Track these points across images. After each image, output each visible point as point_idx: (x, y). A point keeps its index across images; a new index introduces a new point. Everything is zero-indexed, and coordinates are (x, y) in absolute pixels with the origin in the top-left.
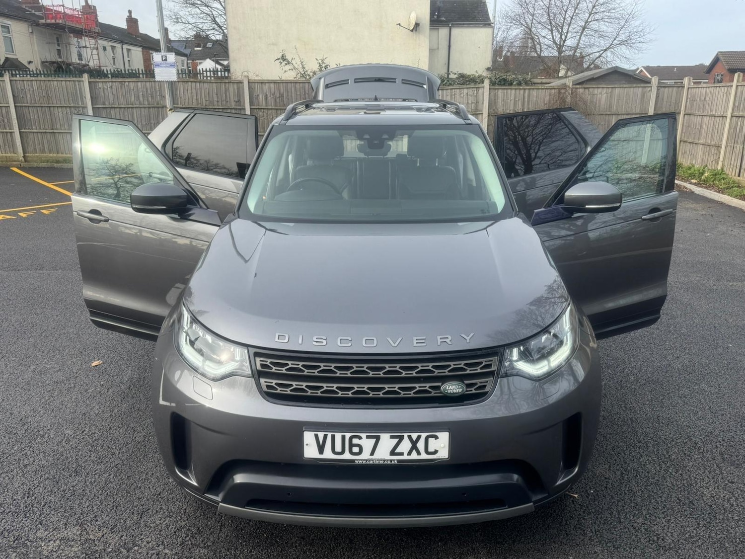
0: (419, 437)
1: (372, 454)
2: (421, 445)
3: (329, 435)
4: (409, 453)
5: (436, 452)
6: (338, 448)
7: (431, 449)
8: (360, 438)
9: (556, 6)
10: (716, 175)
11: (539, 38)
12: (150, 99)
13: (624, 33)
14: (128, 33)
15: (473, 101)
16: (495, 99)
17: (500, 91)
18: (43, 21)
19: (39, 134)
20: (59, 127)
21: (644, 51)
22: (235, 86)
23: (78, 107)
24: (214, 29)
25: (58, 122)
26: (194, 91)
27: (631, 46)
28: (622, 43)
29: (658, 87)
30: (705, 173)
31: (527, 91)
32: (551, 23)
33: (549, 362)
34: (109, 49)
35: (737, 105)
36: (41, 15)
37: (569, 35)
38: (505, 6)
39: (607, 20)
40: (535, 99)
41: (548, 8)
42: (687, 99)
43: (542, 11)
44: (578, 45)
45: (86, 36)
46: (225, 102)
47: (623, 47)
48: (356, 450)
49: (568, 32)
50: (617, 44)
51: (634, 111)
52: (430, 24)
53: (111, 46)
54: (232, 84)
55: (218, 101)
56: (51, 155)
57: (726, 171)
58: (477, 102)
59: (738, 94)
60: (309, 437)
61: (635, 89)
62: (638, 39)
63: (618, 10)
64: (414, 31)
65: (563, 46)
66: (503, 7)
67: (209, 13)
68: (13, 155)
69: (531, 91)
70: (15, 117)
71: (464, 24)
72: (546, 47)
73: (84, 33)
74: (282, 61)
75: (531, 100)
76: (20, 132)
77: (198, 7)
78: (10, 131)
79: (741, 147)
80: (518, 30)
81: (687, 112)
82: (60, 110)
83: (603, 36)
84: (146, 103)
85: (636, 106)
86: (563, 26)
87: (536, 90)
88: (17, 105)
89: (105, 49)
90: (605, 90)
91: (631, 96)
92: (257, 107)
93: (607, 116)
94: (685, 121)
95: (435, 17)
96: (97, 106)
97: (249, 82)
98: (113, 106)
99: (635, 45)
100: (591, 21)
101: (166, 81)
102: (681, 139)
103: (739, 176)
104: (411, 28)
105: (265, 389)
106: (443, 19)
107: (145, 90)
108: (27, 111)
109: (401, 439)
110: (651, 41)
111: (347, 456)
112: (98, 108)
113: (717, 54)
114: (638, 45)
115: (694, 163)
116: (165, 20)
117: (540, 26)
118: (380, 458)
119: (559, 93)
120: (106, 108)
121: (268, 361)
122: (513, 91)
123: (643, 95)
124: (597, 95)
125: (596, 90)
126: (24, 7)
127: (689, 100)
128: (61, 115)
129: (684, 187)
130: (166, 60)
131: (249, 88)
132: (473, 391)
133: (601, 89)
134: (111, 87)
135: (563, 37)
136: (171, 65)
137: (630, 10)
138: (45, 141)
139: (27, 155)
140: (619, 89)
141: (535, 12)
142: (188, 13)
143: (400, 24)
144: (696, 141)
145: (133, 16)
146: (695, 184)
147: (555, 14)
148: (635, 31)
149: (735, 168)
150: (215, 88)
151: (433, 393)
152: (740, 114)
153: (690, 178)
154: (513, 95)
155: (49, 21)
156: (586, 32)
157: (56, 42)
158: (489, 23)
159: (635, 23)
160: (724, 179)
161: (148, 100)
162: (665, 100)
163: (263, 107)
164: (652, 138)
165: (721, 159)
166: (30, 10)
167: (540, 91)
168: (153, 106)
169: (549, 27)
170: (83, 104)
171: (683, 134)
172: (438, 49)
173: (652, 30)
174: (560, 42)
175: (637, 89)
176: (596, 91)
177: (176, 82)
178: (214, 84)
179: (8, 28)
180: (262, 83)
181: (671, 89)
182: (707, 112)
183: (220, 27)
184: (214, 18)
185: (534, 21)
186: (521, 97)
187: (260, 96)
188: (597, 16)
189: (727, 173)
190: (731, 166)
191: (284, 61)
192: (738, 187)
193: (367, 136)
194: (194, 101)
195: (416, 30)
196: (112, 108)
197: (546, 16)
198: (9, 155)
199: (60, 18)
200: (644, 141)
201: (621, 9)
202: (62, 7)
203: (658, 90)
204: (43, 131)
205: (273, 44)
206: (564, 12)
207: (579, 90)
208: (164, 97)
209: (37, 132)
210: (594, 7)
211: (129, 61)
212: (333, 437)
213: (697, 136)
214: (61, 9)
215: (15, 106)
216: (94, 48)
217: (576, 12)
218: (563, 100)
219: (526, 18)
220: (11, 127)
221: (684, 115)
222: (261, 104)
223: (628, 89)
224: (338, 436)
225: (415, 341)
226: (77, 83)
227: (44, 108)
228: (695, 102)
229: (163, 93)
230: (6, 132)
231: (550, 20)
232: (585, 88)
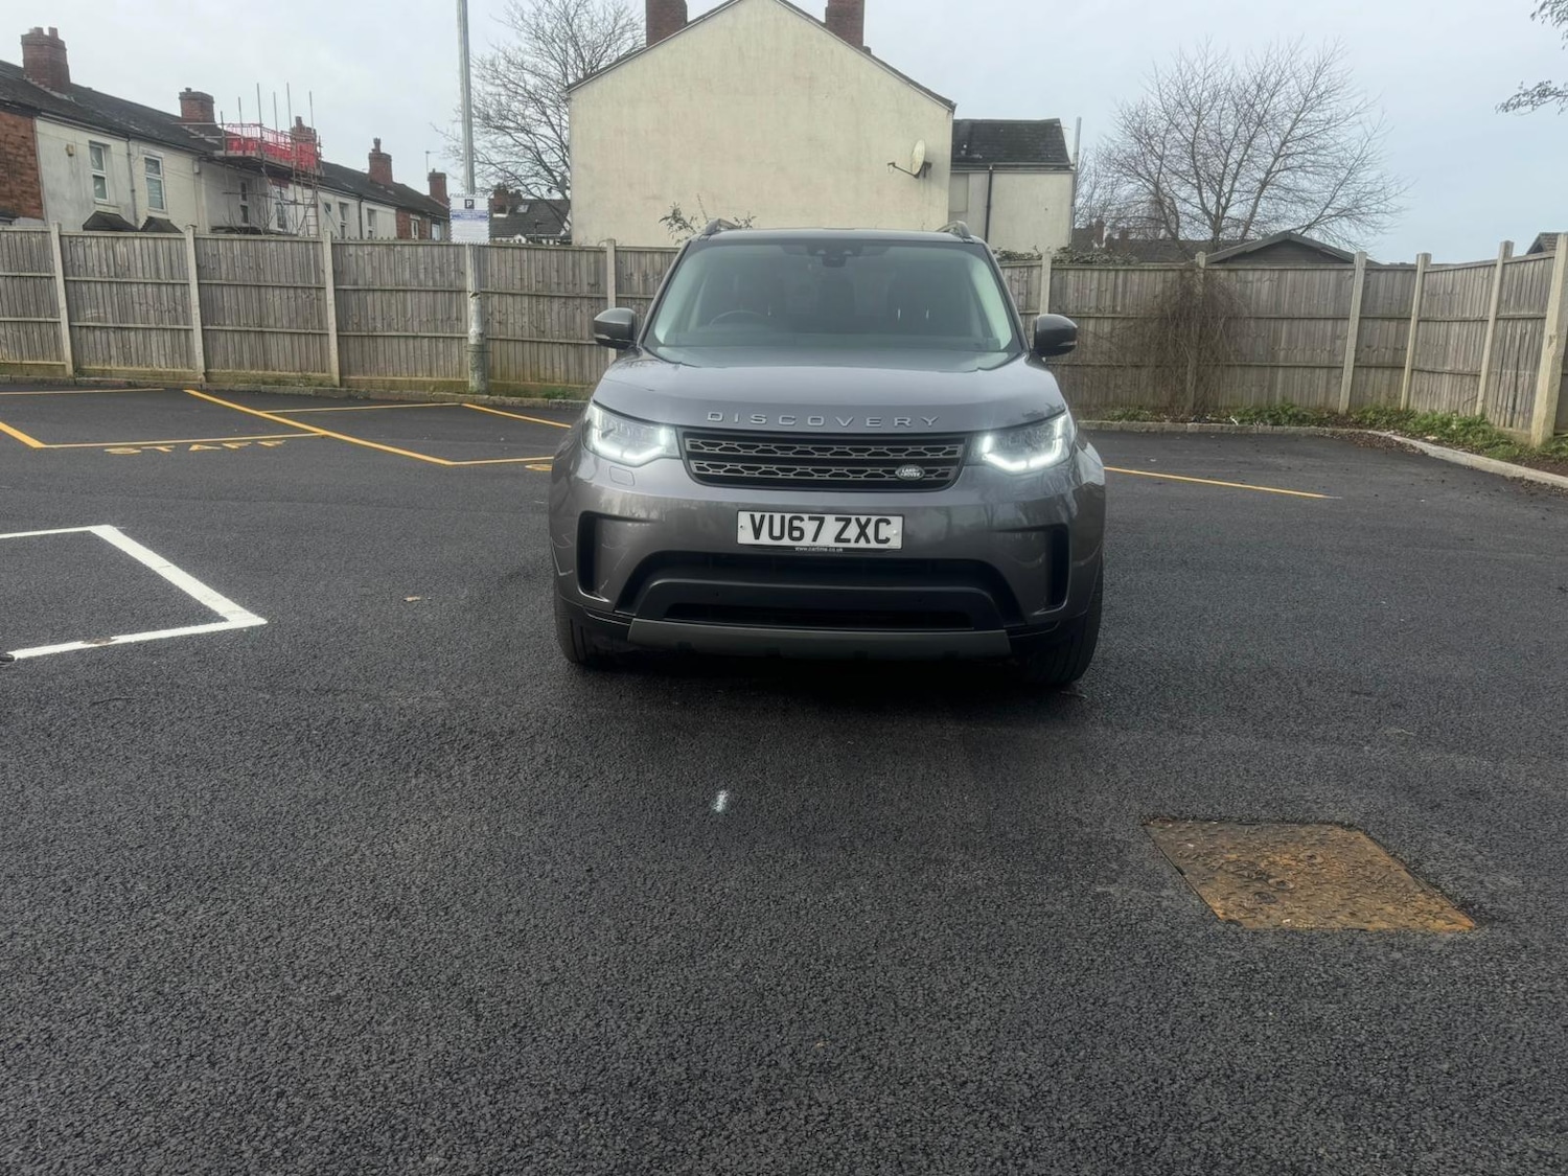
0: (868, 521)
1: (815, 539)
2: (870, 531)
3: (767, 515)
4: (857, 541)
5: (887, 540)
6: (777, 532)
7: (882, 536)
8: (802, 520)
9: (1208, 141)
10: (1470, 424)
11: (1173, 203)
12: (437, 276)
13: (1347, 195)
14: (371, 181)
15: (1021, 291)
16: (1061, 289)
17: (1072, 273)
18: (221, 153)
19: (236, 334)
20: (272, 321)
21: (1385, 230)
22: (592, 256)
23: (309, 288)
24: (537, 174)
25: (272, 313)
26: (517, 264)
27: (1359, 220)
28: (1342, 213)
29: (1366, 270)
30: (1451, 424)
31: (1121, 274)
32: (1197, 173)
33: (1028, 462)
34: (335, 208)
35: (1505, 298)
36: (216, 142)
37: (1235, 196)
38: (1106, 141)
39: (1312, 169)
40: (1136, 288)
41: (1193, 145)
42: (1422, 293)
43: (1179, 149)
44: (1252, 215)
45: (298, 183)
46: (571, 286)
47: (1345, 222)
48: (796, 534)
49: (1232, 191)
50: (1331, 216)
51: (1322, 313)
52: (952, 165)
53: (340, 203)
54: (585, 254)
55: (558, 284)
56: (254, 372)
57: (1491, 417)
58: (1029, 293)
59: (1507, 278)
60: (744, 519)
61: (1323, 272)
62: (1374, 207)
63: (1331, 150)
64: (921, 176)
65: (1223, 218)
66: (1103, 142)
67: (529, 144)
68: (186, 370)
69: (1130, 273)
70: (198, 304)
71: (1017, 166)
72: (1188, 219)
73: (293, 178)
74: (673, 222)
75: (1128, 289)
76: (203, 330)
77: (510, 134)
78: (186, 327)
79: (1514, 372)
80: (1131, 186)
81: (1422, 316)
82: (277, 292)
83: (1304, 201)
84: (431, 283)
85: (1326, 305)
86: (1222, 179)
87: (1138, 273)
88: (202, 281)
89: (328, 207)
90: (1267, 275)
91: (1317, 287)
92: (629, 296)
93: (1273, 321)
94: (1420, 334)
95: (963, 152)
96: (344, 287)
97: (616, 251)
98: (371, 287)
99: (1369, 218)
100: (1279, 171)
101: (470, 245)
102: (1413, 364)
103: (1511, 426)
104: (916, 171)
105: (695, 471)
106: (977, 156)
107: (429, 260)
108: (219, 294)
109: (848, 521)
110: (1399, 210)
111: (786, 542)
112: (345, 290)
113: (1538, 239)
114: (1375, 218)
115: (1436, 408)
116: (474, 137)
117: (1176, 180)
118: (823, 545)
119: (1182, 277)
120: (359, 290)
121: (699, 442)
122: (1096, 274)
123: (1339, 285)
124: (1252, 282)
125: (1251, 273)
126: (186, 128)
127: (1425, 295)
128: (277, 303)
129: (1411, 445)
130: (472, 207)
131: (616, 263)
132: (933, 477)
133: (1260, 272)
134: (370, 254)
135: (1223, 201)
136: (481, 217)
137: (1358, 151)
138: (246, 348)
139: (212, 370)
140: (1293, 272)
141: (1167, 153)
142: (489, 145)
143: (893, 164)
144: (1439, 369)
145: (383, 150)
146: (1434, 443)
147: (1206, 156)
148: (1368, 189)
149: (1504, 412)
150: (555, 259)
151: (887, 478)
152: (1511, 313)
153: (1425, 433)
154: (1095, 282)
155: (231, 153)
156: (1269, 191)
157: (239, 190)
158: (1067, 163)
159: (1366, 176)
160: (1484, 432)
161: (434, 279)
162: (1381, 294)
163: (638, 296)
164: (1358, 364)
165: (1480, 398)
166: (197, 133)
167: (1146, 273)
168: (442, 288)
169: (1195, 181)
170: (319, 283)
171: (1417, 357)
172: (967, 211)
173: (1402, 189)
174: (1217, 209)
175: (1327, 272)
176: (1250, 276)
177: (484, 246)
178: (554, 253)
179: (157, 162)
180: (640, 252)
181: (1391, 274)
182: (1457, 314)
183: (550, 172)
184: (538, 153)
185: (1164, 170)
186: (1110, 287)
187: (635, 277)
188: (1290, 161)
189: (1491, 420)
190: (1498, 410)
191: (677, 222)
192: (1509, 443)
193: (822, 252)
194: (517, 282)
195: (925, 176)
196: (369, 290)
197: (1188, 160)
198: (179, 370)
199: (253, 149)
200: (1343, 368)
201: (1339, 147)
202: (258, 128)
203: (1367, 275)
204: (243, 329)
205: (655, 197)
206: (1224, 154)
207: (1218, 273)
208: (463, 274)
209: (232, 331)
210: (1283, 144)
211: (370, 232)
212: (771, 518)
213: (1440, 360)
214: (255, 133)
215: (199, 284)
216: (310, 205)
217: (1249, 152)
218: (1188, 292)
219: (1148, 162)
220: (187, 319)
221: (1419, 321)
222: (636, 290)
223: (1310, 273)
224: (777, 517)
225: (868, 422)
226: (311, 247)
227: (249, 288)
228: (1436, 298)
229: (461, 264)
230: (179, 330)
231: (1195, 167)
232: (1230, 270)
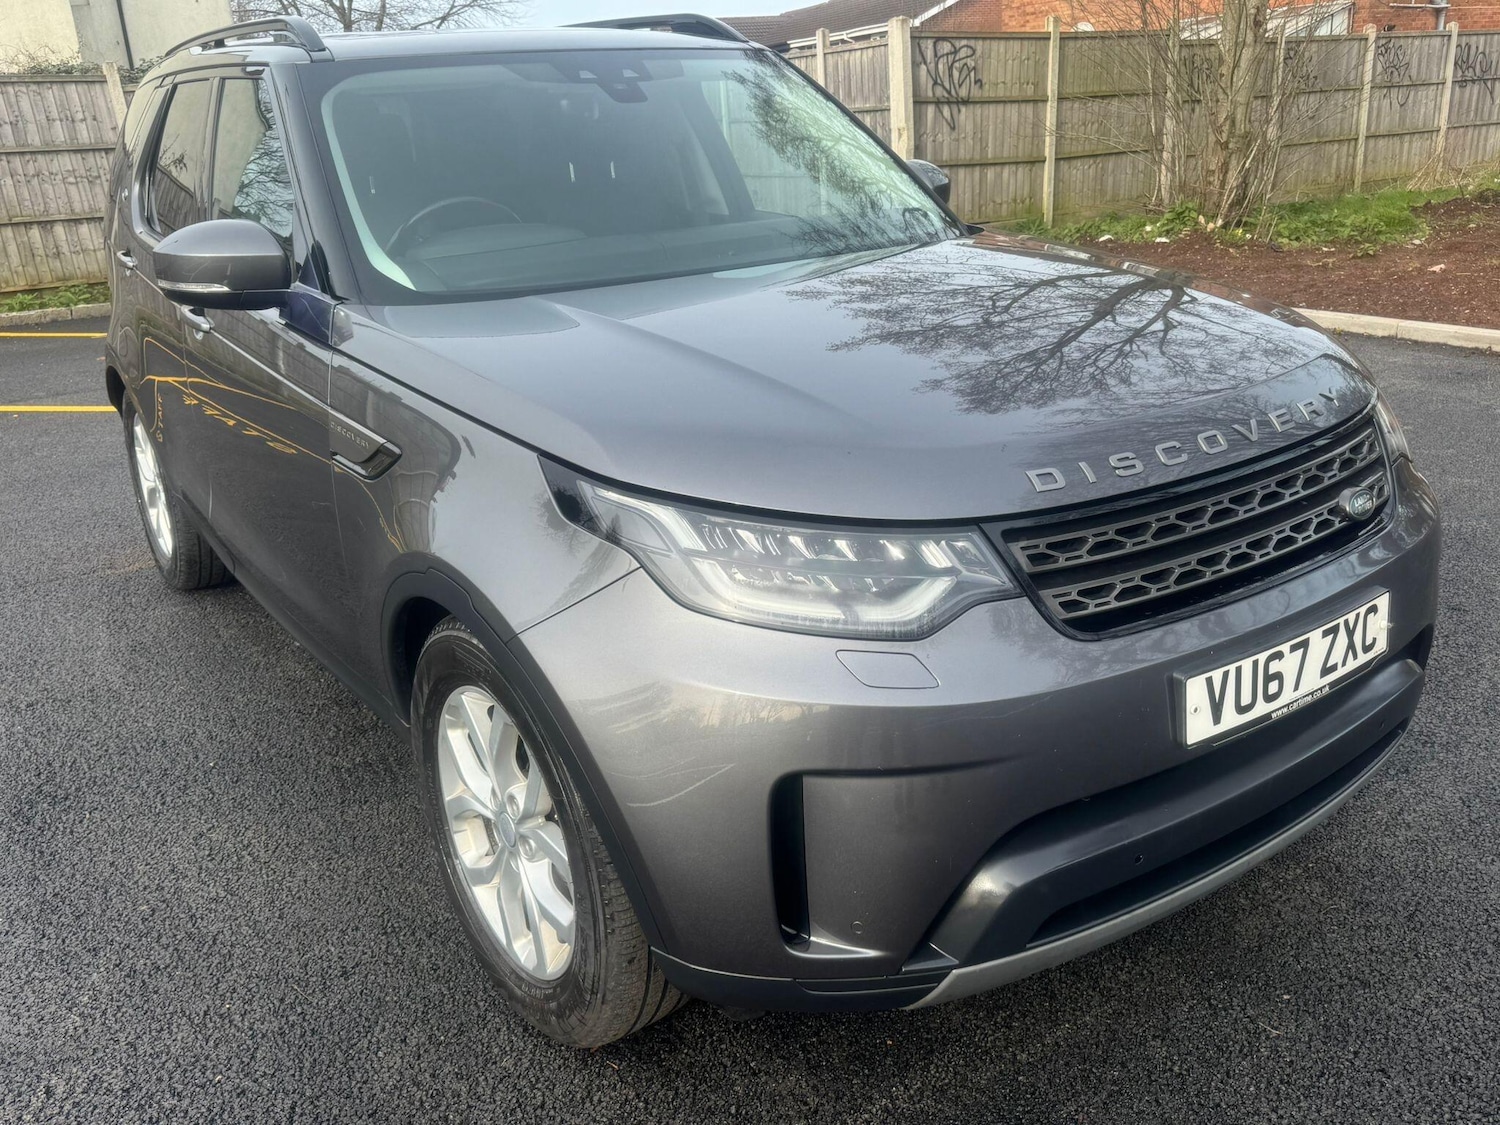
0: (1357, 618)
1: (1299, 684)
2: (1358, 636)
4: (1344, 661)
5: (1374, 643)
7: (1369, 639)
8: (1281, 656)
27: (494, 10)
48: (1274, 687)
60: (1198, 693)
105: (1060, 613)
109: (1336, 632)
111: (1259, 709)
118: (1311, 688)
121: (1042, 544)
212: (1239, 671)
224: (1247, 668)
